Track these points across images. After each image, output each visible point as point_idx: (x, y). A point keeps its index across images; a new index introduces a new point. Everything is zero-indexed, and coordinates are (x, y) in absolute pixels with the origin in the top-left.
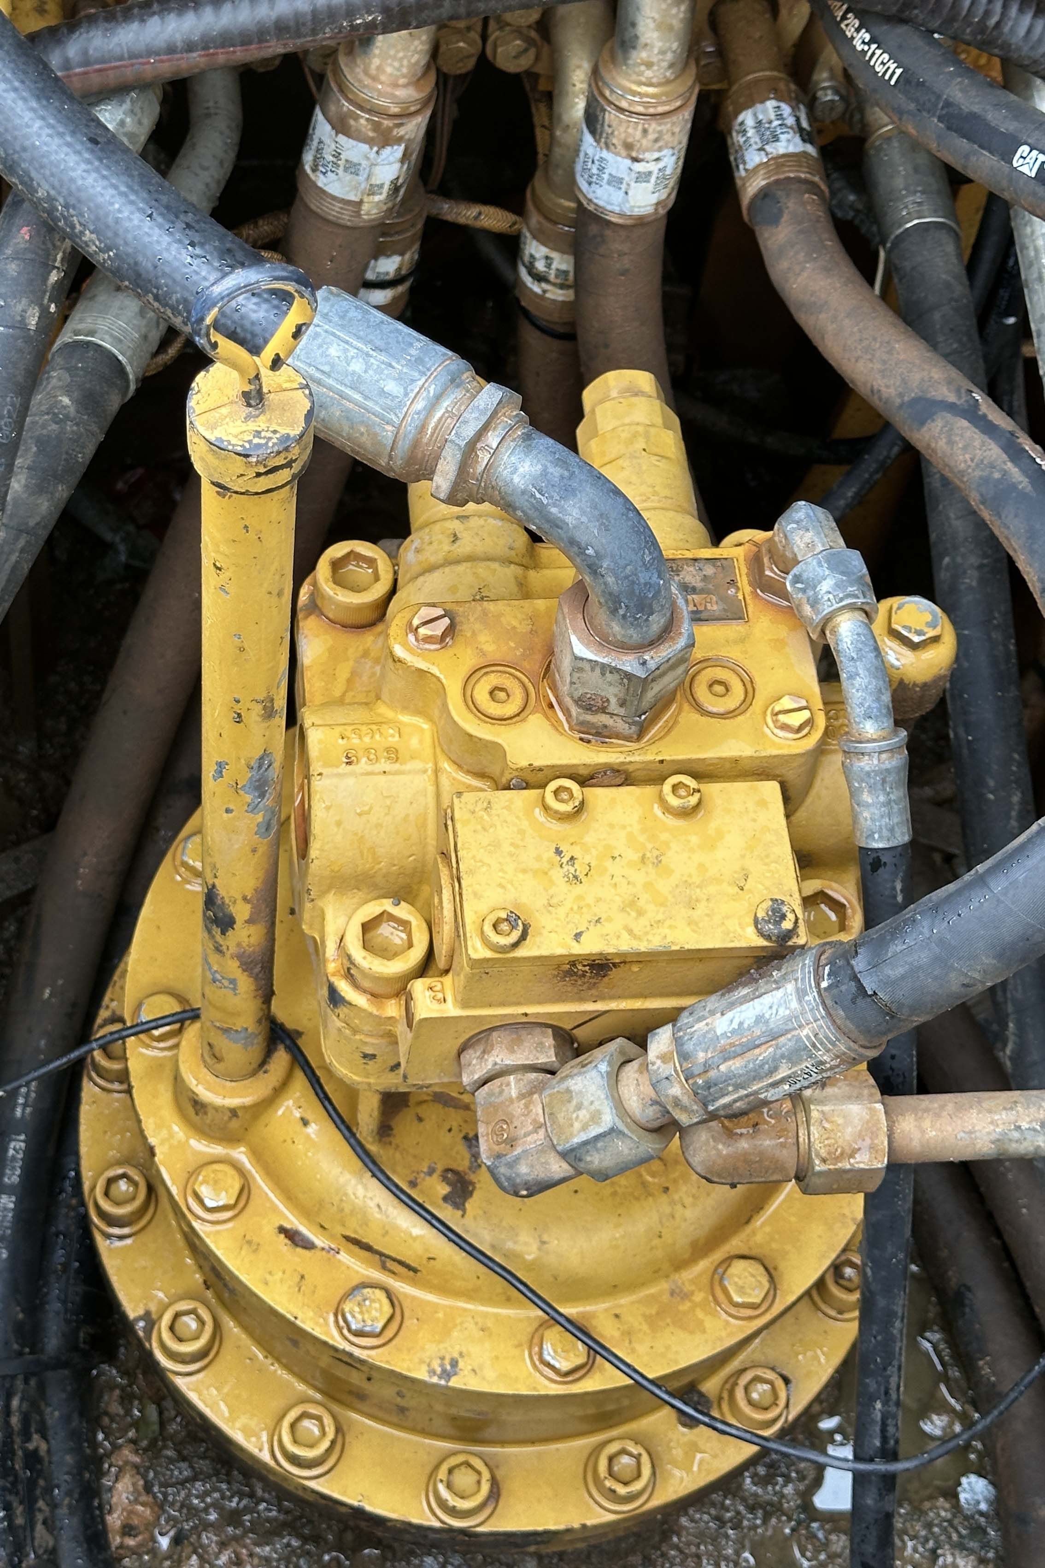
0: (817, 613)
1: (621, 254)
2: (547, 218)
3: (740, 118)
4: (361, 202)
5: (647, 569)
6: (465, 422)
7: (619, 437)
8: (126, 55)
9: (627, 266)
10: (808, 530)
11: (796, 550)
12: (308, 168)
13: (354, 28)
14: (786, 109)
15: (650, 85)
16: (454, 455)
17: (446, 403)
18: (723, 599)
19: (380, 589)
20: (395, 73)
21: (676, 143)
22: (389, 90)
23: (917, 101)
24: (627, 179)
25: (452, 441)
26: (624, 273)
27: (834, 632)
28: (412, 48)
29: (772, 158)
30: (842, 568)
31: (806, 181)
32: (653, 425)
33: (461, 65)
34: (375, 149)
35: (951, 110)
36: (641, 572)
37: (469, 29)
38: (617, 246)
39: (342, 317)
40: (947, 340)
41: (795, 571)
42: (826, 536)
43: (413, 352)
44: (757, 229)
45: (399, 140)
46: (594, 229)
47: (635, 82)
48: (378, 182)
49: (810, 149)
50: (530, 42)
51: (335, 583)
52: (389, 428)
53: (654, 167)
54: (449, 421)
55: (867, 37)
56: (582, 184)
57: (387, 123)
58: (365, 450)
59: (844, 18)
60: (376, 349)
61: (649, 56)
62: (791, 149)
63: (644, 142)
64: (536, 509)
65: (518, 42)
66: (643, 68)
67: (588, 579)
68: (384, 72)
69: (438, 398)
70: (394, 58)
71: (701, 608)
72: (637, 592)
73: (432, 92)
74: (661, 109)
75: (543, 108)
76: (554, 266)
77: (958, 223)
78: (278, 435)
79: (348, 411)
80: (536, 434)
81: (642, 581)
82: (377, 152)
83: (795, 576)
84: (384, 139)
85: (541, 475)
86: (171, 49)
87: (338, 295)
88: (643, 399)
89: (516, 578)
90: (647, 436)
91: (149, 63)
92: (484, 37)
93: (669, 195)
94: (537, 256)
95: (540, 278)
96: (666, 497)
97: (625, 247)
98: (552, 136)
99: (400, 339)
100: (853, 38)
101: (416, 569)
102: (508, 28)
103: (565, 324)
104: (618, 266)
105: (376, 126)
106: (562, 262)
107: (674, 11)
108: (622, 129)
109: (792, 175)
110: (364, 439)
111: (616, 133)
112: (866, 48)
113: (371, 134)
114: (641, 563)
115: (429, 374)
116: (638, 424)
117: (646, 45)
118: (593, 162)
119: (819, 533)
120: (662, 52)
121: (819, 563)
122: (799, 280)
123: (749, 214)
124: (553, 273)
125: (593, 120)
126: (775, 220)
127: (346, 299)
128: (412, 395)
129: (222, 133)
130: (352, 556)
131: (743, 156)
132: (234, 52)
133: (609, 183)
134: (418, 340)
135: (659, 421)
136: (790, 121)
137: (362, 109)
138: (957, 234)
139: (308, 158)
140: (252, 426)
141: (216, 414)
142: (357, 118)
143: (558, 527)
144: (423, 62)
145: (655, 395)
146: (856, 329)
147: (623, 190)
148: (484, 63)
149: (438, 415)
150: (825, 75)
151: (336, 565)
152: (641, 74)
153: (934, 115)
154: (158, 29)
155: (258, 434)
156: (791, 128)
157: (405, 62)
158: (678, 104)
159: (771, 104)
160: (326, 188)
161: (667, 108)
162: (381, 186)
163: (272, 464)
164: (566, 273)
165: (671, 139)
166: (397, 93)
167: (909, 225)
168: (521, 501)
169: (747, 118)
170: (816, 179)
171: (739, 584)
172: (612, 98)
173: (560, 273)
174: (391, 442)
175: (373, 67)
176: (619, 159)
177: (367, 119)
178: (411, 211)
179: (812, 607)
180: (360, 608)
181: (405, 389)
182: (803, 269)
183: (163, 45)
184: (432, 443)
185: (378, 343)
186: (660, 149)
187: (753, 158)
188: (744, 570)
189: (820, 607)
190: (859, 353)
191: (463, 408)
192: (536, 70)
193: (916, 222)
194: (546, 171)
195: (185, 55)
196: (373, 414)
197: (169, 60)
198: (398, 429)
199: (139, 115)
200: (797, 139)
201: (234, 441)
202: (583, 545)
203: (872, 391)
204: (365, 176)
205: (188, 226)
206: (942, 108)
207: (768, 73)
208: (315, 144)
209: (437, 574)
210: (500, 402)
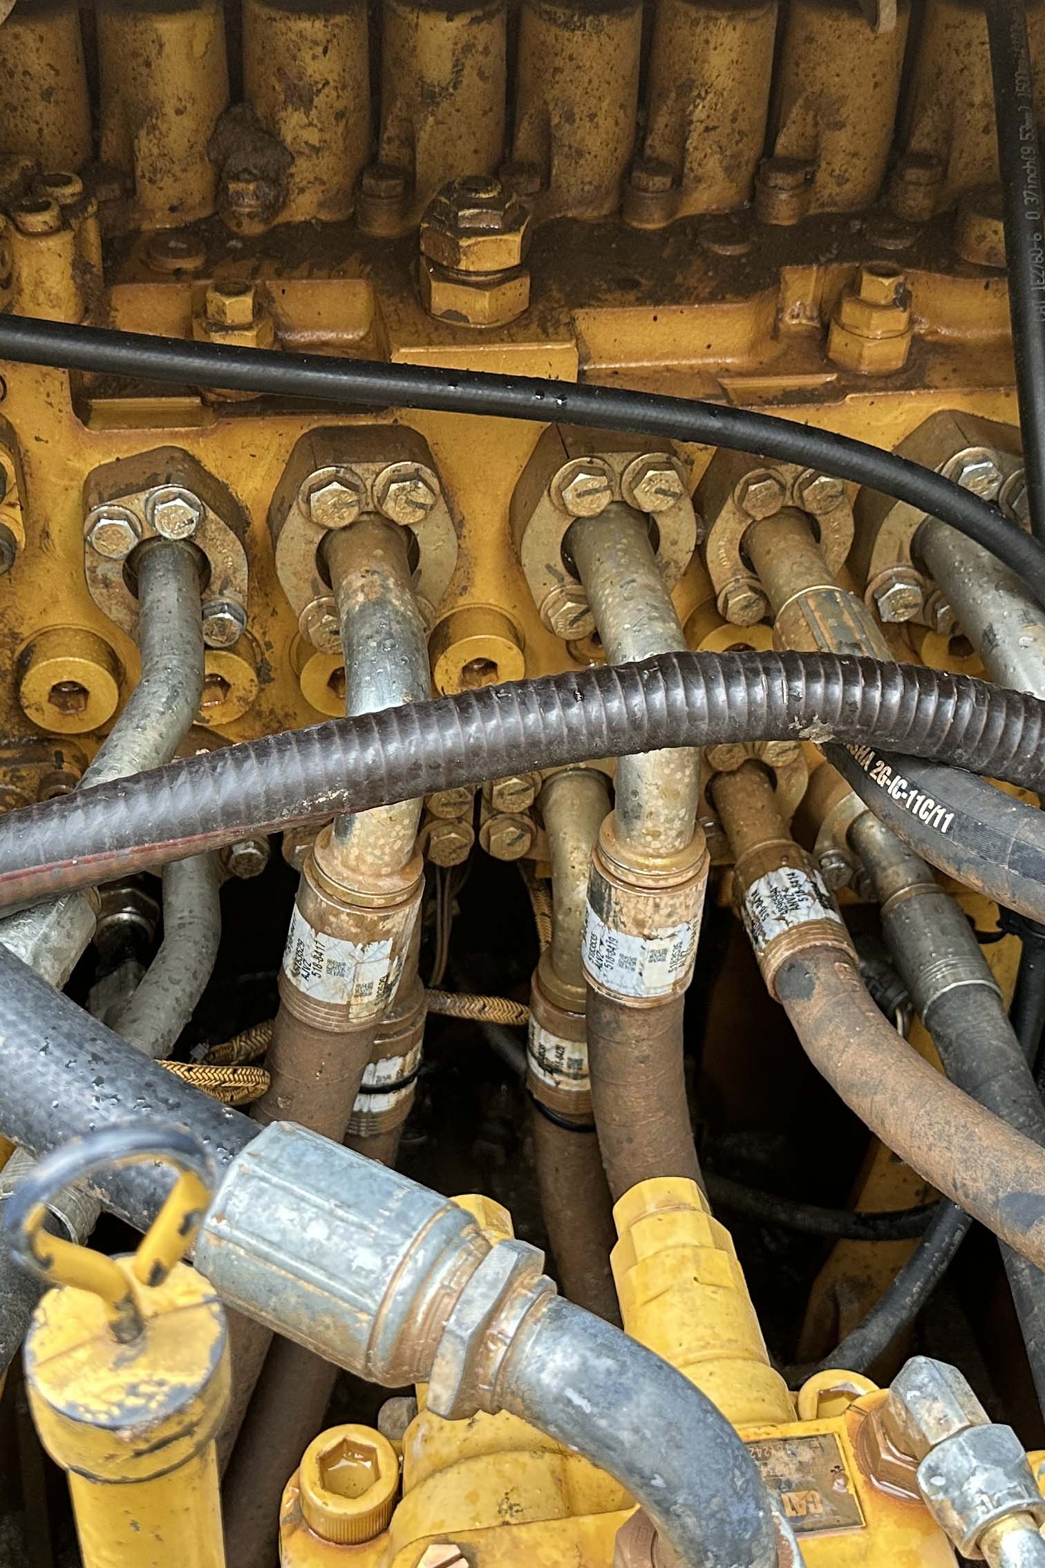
0: (968, 1522)
1: (639, 1040)
2: (554, 1006)
3: (753, 888)
4: (349, 1005)
5: (740, 1499)
6: (469, 1302)
7: (663, 1264)
8: (42, 858)
9: (647, 1053)
10: (935, 1399)
11: (924, 1428)
12: (290, 976)
13: (316, 808)
14: (802, 877)
15: (659, 856)
16: (455, 1352)
17: (441, 1275)
18: (830, 1496)
19: (381, 1492)
20: (377, 861)
21: (690, 916)
22: (371, 880)
23: (979, 848)
24: (640, 958)
25: (452, 1332)
26: (644, 1060)
27: (994, 1547)
28: (394, 833)
29: (794, 927)
30: (993, 1455)
31: (835, 949)
32: (702, 1246)
33: (454, 856)
34: (360, 946)
35: (1025, 854)
36: (732, 1504)
37: (460, 819)
38: (633, 1032)
39: (296, 1164)
40: (1010, 1114)
41: (929, 1460)
42: (962, 1406)
43: (394, 1205)
44: (785, 1003)
45: (386, 935)
46: (607, 1015)
47: (641, 855)
48: (366, 982)
49: (834, 916)
50: (524, 828)
51: (324, 1487)
52: (364, 1317)
53: (669, 945)
54: (446, 1300)
55: (904, 784)
56: (591, 967)
57: (371, 916)
58: (334, 1349)
59: (873, 766)
60: (344, 1205)
61: (654, 826)
62: (813, 917)
63: (657, 918)
64: (576, 1423)
65: (512, 829)
66: (649, 838)
67: (657, 1519)
68: (364, 861)
69: (433, 1265)
70: (375, 847)
71: (802, 1512)
72: (729, 1534)
73: (420, 879)
74: (671, 882)
75: (542, 897)
76: (565, 1056)
77: (995, 983)
78: (165, 1389)
79: (306, 1295)
80: (570, 1309)
81: (735, 1517)
82: (363, 950)
83: (930, 1467)
84: (370, 935)
85: (580, 1370)
86: (98, 848)
87: (292, 1133)
88: (687, 1213)
89: (553, 1472)
90: (697, 1262)
91: (71, 864)
92: (477, 827)
93: (687, 973)
94: (547, 1046)
95: (552, 1069)
96: (730, 1341)
97: (642, 1032)
98: (554, 923)
99: (375, 1187)
100: (887, 787)
101: (425, 1466)
102: (499, 816)
103: (582, 1116)
104: (636, 1053)
105: (360, 922)
106: (575, 1052)
107: (679, 775)
108: (631, 906)
109: (818, 943)
110: (330, 1334)
111: (625, 910)
112: (904, 795)
113: (354, 930)
114: (730, 1492)
115: (415, 1234)
116: (684, 1246)
117: (651, 813)
118: (602, 943)
119: (951, 1404)
120: (670, 820)
121: (962, 1449)
122: (844, 1058)
123: (774, 987)
124: (565, 1062)
125: (597, 899)
126: (807, 993)
127: (303, 1138)
128: (393, 1268)
129: (195, 943)
130: (345, 1447)
131: (761, 927)
132: (175, 844)
133: (621, 965)
134: (400, 1187)
135: (708, 1239)
136: (808, 887)
137: (344, 904)
138: (998, 996)
139: (288, 961)
140: (126, 1377)
141: (68, 1362)
142: (337, 914)
143: (609, 1448)
144: (408, 848)
145: (699, 1206)
146: (922, 1111)
147: (637, 971)
148: (478, 853)
149: (431, 1292)
150: (827, 844)
151: (325, 1461)
152: (648, 845)
153: (1003, 862)
154: (82, 825)
155: (133, 1390)
156: (809, 894)
157: (387, 850)
158: (690, 874)
159: (784, 872)
160: (308, 993)
161: (679, 880)
162: (370, 986)
163: (156, 1437)
164: (580, 1062)
165: (685, 913)
166: (380, 883)
167: (946, 990)
168: (555, 1412)
169: (760, 887)
170: (845, 946)
171: (847, 1472)
172: (618, 874)
173: (572, 1062)
174: (366, 1336)
175: (352, 857)
176: (630, 938)
177: (348, 914)
178: (410, 1009)
179: (960, 1513)
180: (357, 1520)
181: (384, 1260)
182: (848, 1045)
183: (88, 843)
184: (424, 1335)
185: (345, 1196)
186: (674, 925)
187: (773, 929)
188: (851, 1451)
189: (973, 1515)
190: (931, 1139)
191: (464, 1279)
192: (532, 857)
193: (953, 985)
194: (550, 957)
195: (115, 852)
196: (342, 1298)
197: (95, 860)
198: (376, 1316)
199: (68, 926)
200: (818, 905)
201: (96, 1405)
202: (647, 1472)
203: (955, 1186)
204: (351, 976)
205: (96, 1058)
206: (1013, 853)
207: (775, 841)
208: (294, 946)
209: (452, 1476)
210: (516, 1267)
